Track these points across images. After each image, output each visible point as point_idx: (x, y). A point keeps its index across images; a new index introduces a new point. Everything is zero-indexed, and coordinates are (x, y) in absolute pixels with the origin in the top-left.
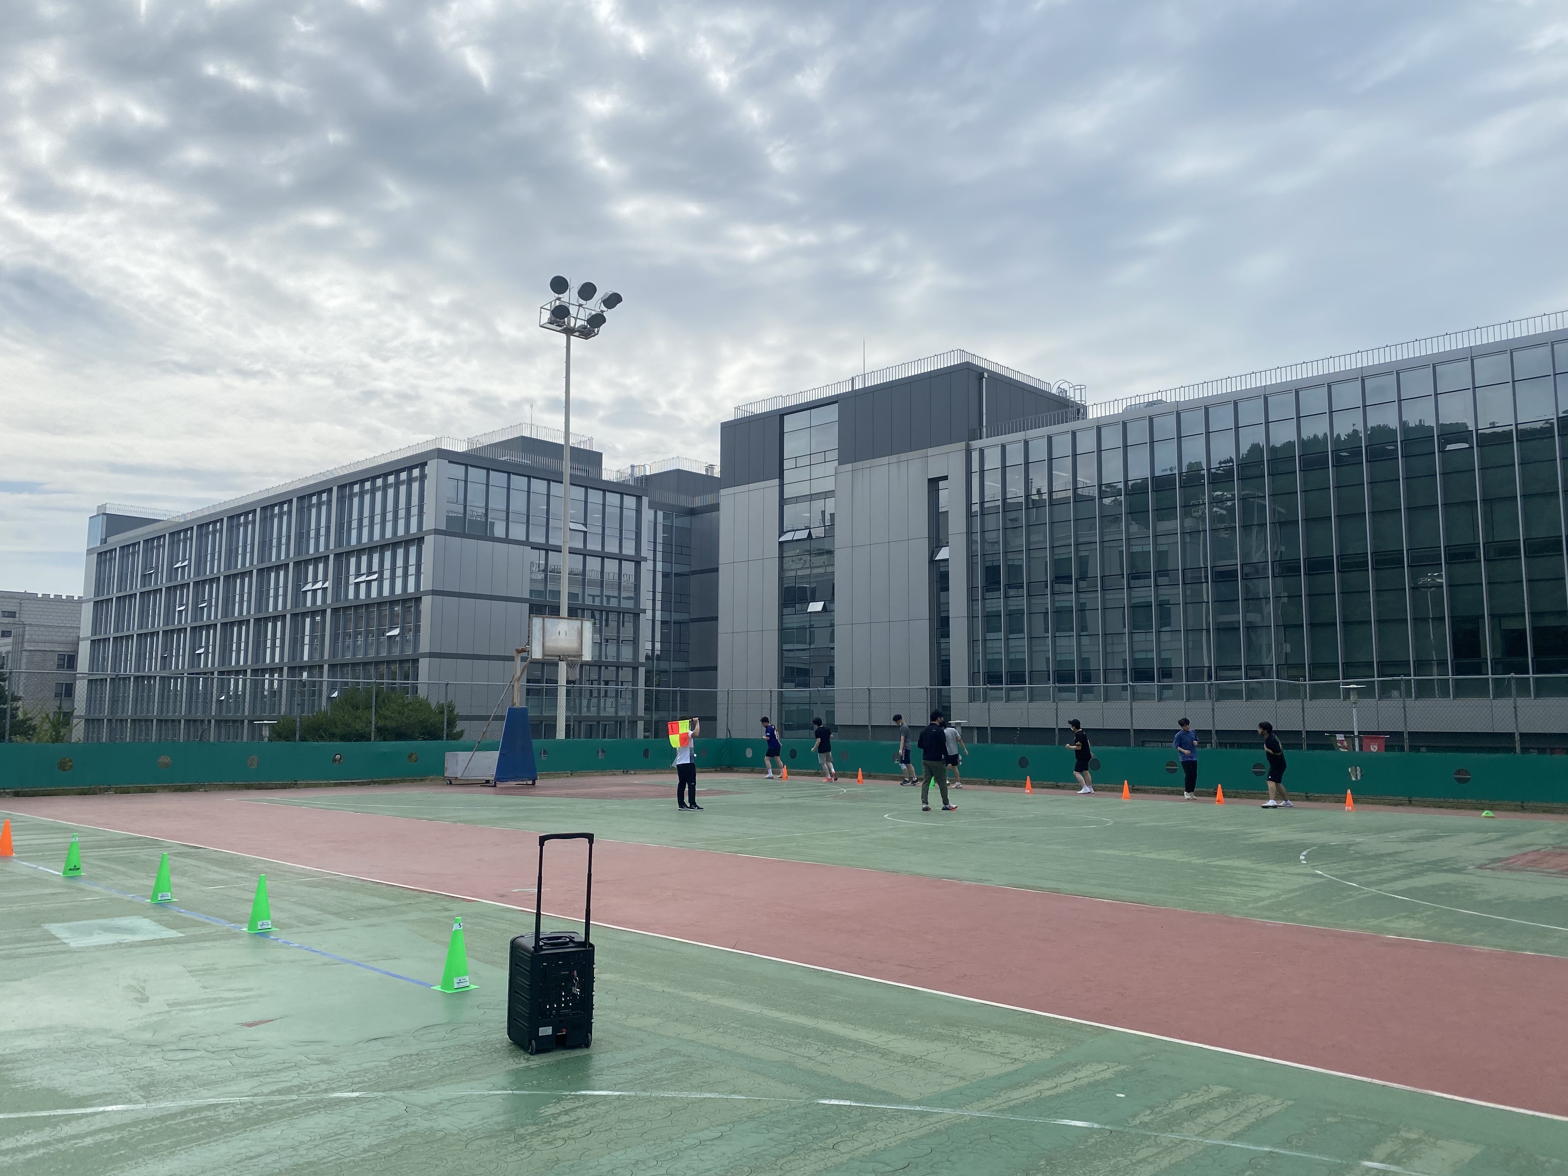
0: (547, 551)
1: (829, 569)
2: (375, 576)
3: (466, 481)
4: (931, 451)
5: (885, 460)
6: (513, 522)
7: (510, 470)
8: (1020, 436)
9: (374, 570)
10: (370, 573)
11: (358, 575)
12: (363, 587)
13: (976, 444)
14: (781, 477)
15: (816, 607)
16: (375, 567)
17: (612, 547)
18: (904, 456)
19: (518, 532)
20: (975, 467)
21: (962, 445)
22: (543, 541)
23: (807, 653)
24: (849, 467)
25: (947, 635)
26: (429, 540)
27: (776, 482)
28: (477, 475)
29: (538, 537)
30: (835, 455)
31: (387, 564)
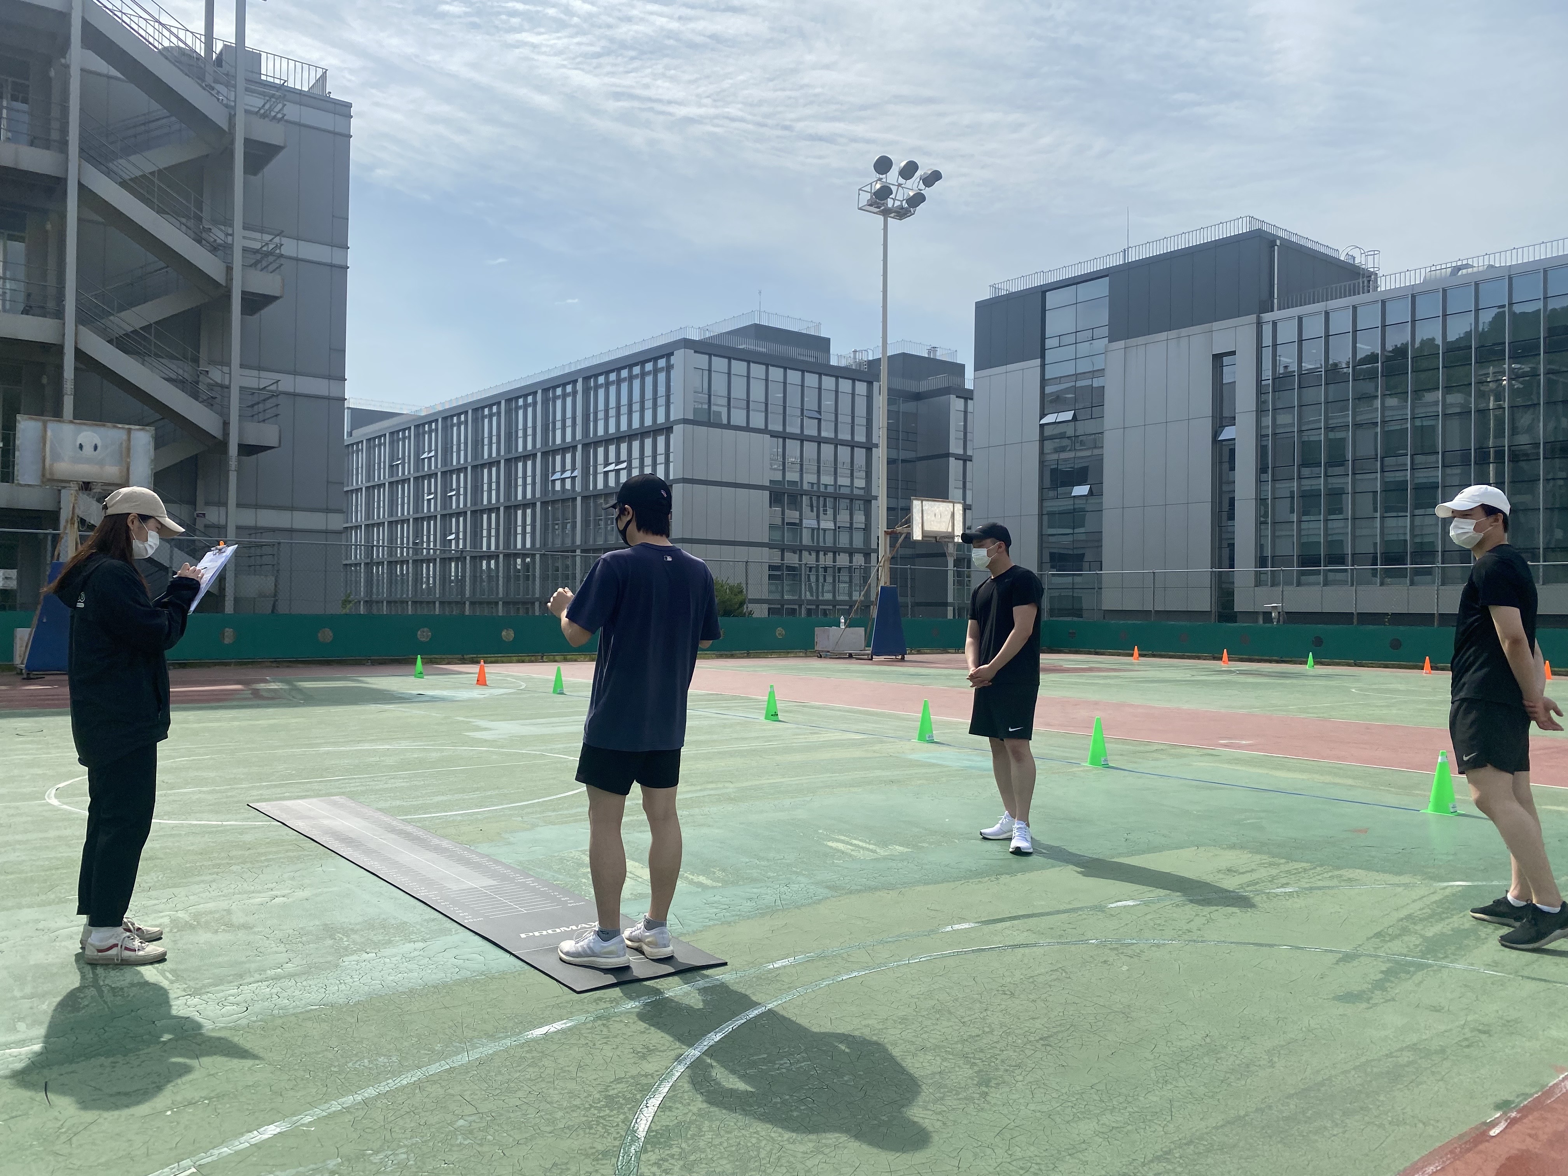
0: (784, 439)
1: (1096, 452)
2: (624, 465)
3: (710, 371)
4: (1216, 325)
5: (1163, 335)
6: (754, 410)
7: (749, 358)
8: (1320, 306)
9: (622, 459)
10: (618, 462)
11: (607, 464)
12: (612, 476)
13: (1267, 317)
14: (1043, 357)
15: (1081, 490)
16: (624, 456)
17: (844, 435)
18: (1184, 331)
19: (758, 421)
20: (1267, 340)
21: (1253, 317)
22: (780, 429)
23: (1070, 538)
24: (1121, 344)
25: (1231, 517)
26: (678, 429)
27: (1038, 362)
28: (720, 364)
29: (776, 426)
30: (1105, 331)
31: (636, 453)
